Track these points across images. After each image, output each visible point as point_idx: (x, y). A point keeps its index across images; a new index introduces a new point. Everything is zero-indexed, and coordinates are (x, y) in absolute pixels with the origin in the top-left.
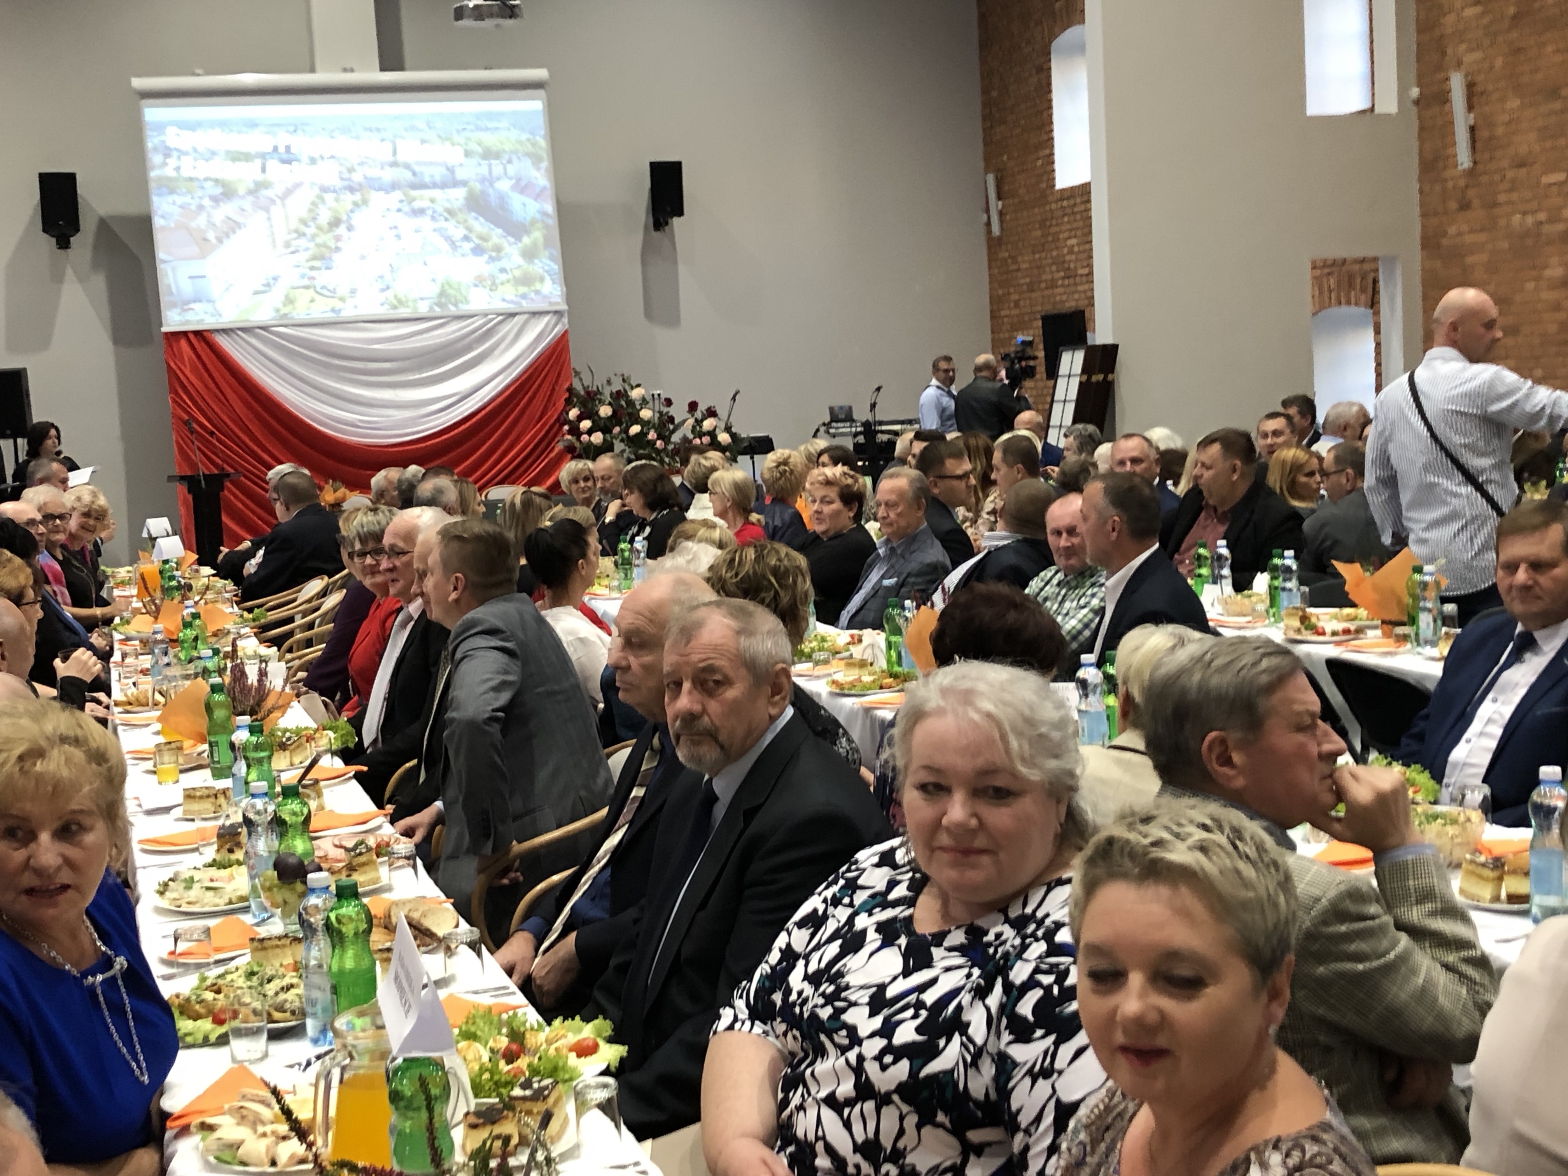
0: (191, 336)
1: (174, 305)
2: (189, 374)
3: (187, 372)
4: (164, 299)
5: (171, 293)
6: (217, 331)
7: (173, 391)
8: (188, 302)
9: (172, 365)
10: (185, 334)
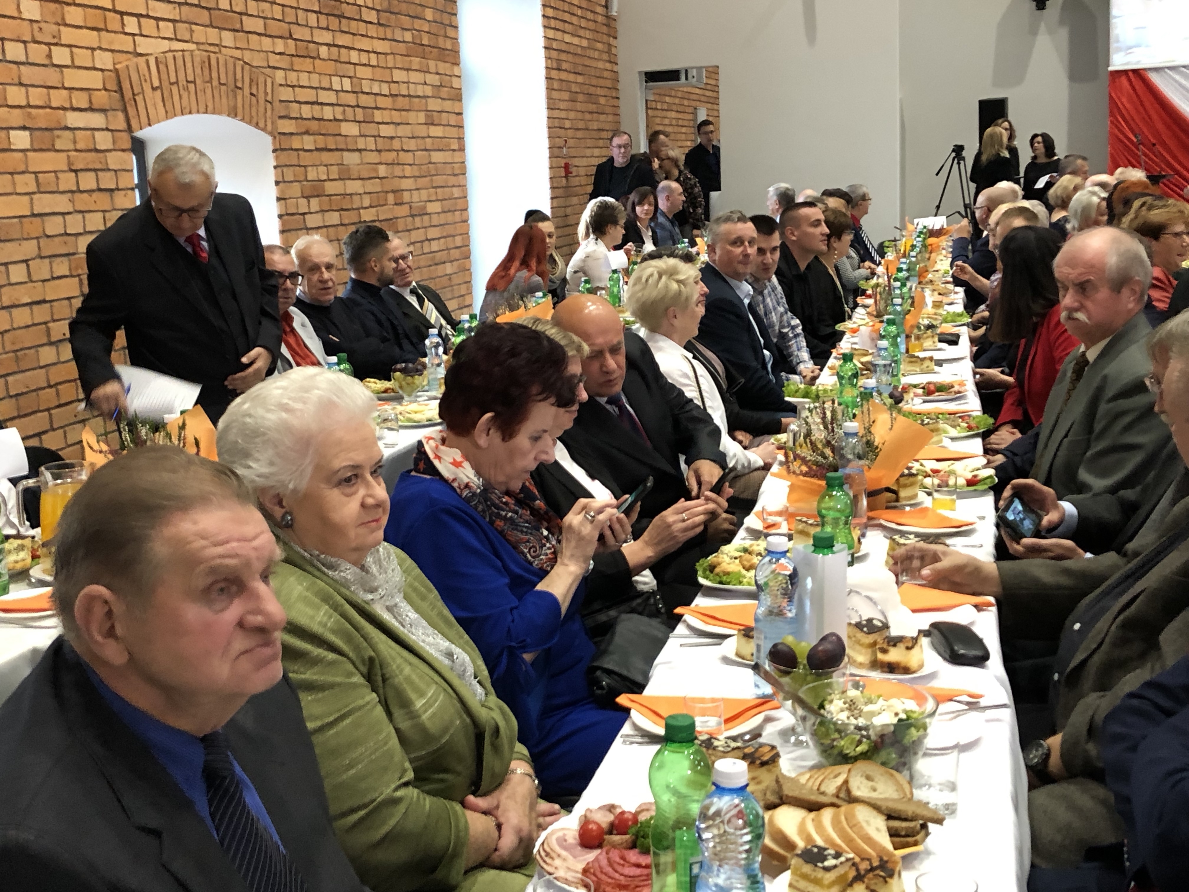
0: (1130, 74)
1: (1119, 50)
2: (1126, 103)
3: (1124, 100)
4: (1113, 46)
5: (1118, 41)
6: (1150, 69)
7: (1112, 114)
8: (1130, 48)
9: (1113, 95)
10: (1125, 72)
